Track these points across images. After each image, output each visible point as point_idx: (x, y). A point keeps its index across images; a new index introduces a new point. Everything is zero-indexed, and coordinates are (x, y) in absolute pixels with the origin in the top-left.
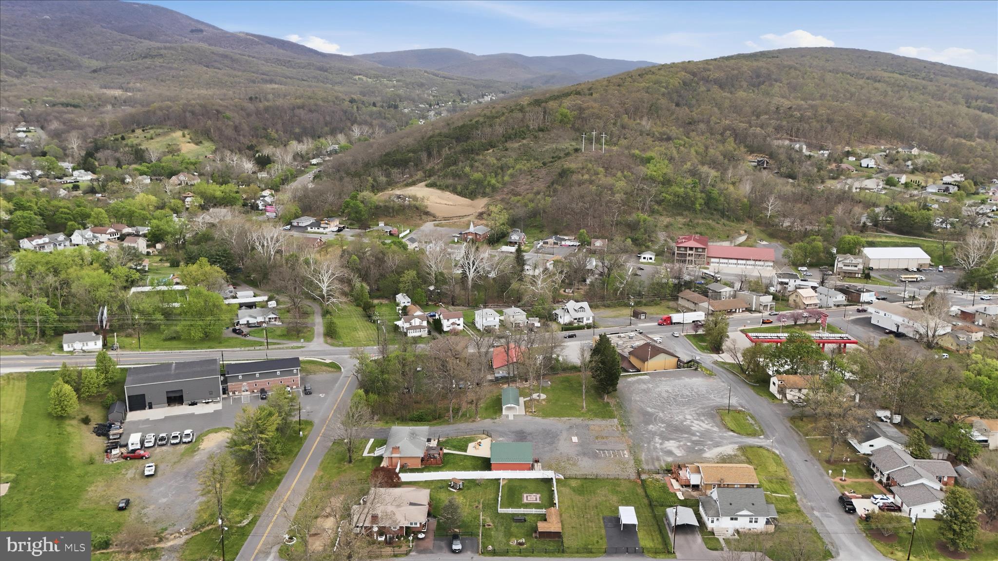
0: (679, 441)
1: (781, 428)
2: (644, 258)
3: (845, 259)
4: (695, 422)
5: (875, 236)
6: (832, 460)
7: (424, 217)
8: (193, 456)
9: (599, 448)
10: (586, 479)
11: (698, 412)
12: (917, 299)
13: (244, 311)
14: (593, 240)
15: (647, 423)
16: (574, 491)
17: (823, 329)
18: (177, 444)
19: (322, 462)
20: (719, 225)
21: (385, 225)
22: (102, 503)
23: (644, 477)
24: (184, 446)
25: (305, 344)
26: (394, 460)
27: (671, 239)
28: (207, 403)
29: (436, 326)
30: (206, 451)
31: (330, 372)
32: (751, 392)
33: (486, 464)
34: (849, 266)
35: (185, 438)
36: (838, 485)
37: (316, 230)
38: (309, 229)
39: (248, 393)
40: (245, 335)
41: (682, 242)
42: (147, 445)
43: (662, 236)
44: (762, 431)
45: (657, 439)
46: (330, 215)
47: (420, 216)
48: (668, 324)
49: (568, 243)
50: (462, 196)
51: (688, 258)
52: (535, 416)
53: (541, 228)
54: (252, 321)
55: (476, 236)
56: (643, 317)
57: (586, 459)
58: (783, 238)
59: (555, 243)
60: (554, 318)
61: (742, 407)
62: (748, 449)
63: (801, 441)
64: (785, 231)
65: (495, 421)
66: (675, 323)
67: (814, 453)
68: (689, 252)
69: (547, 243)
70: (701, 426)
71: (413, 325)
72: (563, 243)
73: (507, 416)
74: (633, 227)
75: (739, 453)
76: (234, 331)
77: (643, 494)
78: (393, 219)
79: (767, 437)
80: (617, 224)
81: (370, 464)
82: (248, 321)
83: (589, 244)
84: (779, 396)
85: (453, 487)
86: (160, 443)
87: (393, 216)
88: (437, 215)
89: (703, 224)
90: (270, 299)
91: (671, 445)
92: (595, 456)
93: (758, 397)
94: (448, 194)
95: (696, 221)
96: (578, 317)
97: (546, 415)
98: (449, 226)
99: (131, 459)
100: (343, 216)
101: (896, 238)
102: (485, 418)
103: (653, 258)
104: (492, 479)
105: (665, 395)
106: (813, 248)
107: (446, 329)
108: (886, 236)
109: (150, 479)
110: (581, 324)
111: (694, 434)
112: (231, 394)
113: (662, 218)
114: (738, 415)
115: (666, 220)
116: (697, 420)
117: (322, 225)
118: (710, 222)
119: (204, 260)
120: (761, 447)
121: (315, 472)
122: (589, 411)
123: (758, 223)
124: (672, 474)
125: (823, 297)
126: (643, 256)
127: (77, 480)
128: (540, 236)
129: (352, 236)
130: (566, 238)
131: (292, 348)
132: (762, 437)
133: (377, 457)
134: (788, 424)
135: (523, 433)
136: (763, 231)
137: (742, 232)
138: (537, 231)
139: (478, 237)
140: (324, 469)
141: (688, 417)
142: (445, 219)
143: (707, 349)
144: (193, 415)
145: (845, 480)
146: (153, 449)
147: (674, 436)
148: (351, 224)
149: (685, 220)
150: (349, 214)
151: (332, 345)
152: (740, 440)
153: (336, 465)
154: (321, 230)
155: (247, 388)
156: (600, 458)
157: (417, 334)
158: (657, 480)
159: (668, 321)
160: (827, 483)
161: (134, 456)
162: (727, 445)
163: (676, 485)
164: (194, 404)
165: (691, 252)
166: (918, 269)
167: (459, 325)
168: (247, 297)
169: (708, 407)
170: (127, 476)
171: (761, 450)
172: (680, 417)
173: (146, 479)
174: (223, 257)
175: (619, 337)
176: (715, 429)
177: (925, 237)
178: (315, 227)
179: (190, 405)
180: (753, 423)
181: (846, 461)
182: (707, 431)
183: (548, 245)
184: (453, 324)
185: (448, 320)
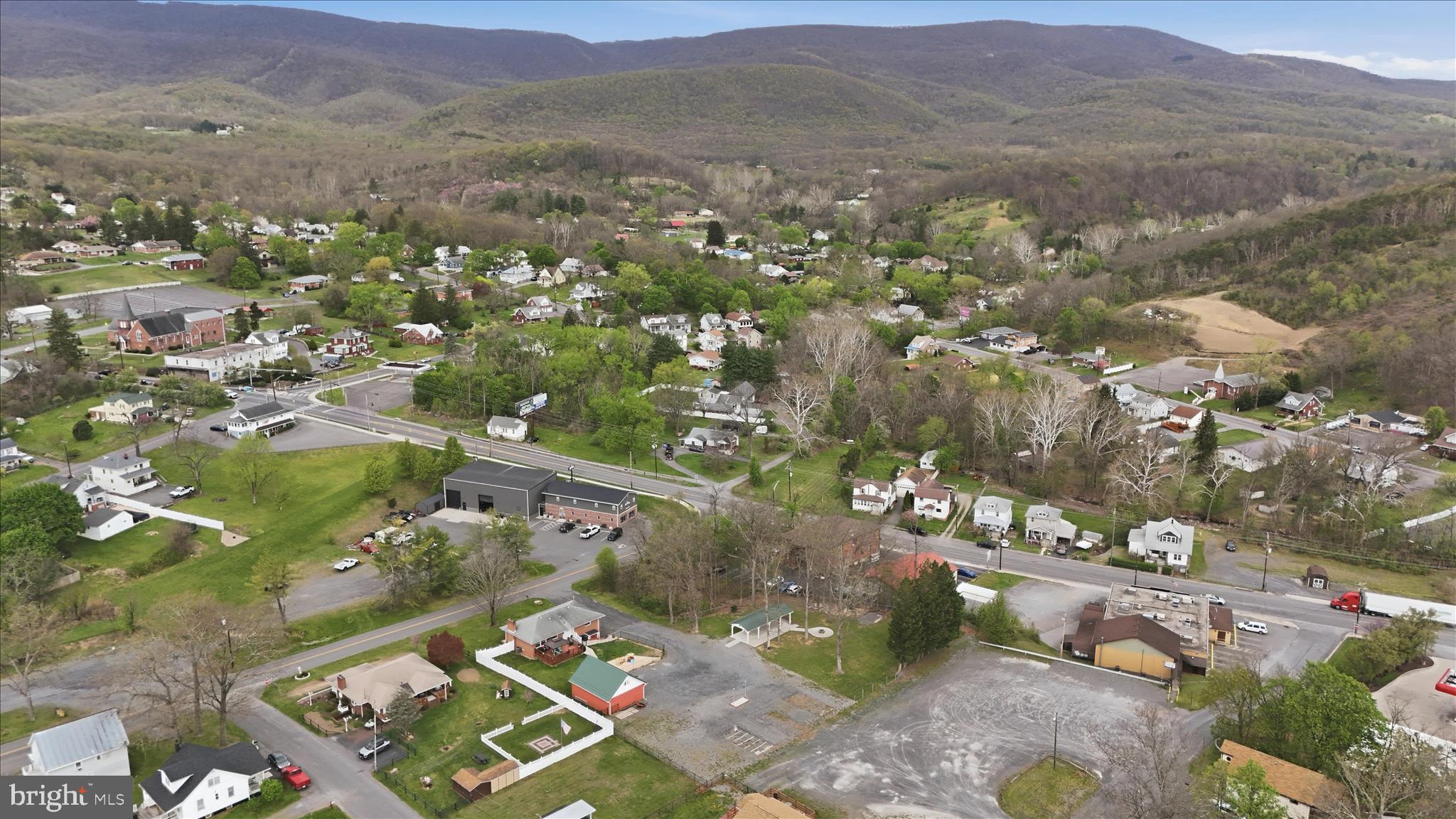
0: (878, 771)
7: (1178, 348)
16: (603, 760)
23: (720, 788)
37: (1000, 347)
38: (991, 345)
39: (564, 520)
40: (669, 458)
45: (854, 753)
48: (1351, 610)
49: (1404, 428)
50: (1278, 321)
52: (763, 653)
54: (698, 442)
55: (1227, 391)
56: (1318, 585)
57: (700, 731)
59: (1372, 424)
66: (1370, 613)
69: (1357, 421)
70: (966, 766)
71: (866, 493)
72: (1393, 427)
77: (670, 807)
83: (1437, 437)
88: (1206, 346)
91: (856, 770)
94: (1253, 315)
96: (1161, 550)
97: (776, 658)
99: (364, 550)
102: (705, 633)
111: (924, 772)
112: (545, 516)
116: (979, 755)
117: (1008, 341)
122: (843, 676)
131: (686, 484)
141: (975, 745)
142: (1216, 354)
154: (1005, 348)
155: (564, 514)
157: (866, 508)
159: (1353, 605)
167: (939, 510)
178: (999, 342)
182: (960, 777)
183: (1360, 427)
184: (931, 507)
185: (921, 499)
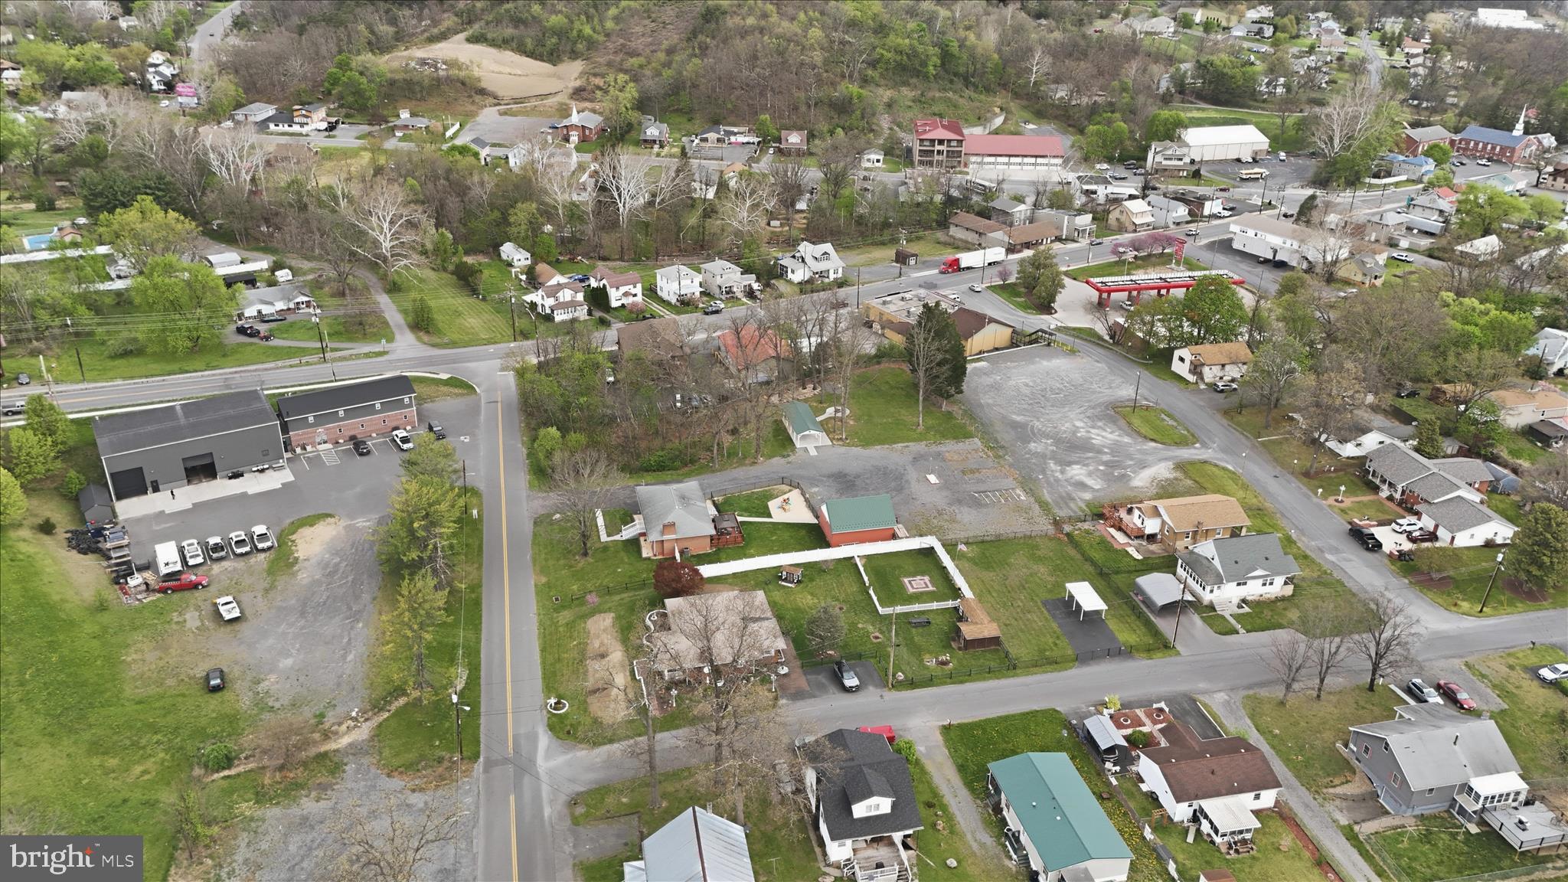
0: (1087, 465)
1: (1215, 426)
2: (869, 160)
3: (1166, 149)
4: (1093, 431)
5: (1184, 110)
6: (1312, 471)
7: (478, 98)
8: (294, 575)
9: (975, 489)
10: (983, 542)
11: (1088, 414)
12: (1275, 207)
13: (244, 292)
14: (784, 133)
15: (1026, 440)
16: (976, 564)
17: (1178, 263)
18: (247, 553)
19: (534, 560)
20: (965, 99)
21: (413, 115)
22: (171, 682)
23: (1067, 528)
24: (262, 556)
25: (389, 347)
26: (666, 545)
27: (898, 126)
28: (262, 471)
29: (598, 299)
30: (313, 561)
31: (457, 395)
32: (1146, 375)
33: (816, 535)
34: (1171, 159)
35: (260, 541)
36: (1336, 510)
37: (286, 128)
38: (272, 126)
39: (329, 446)
40: (267, 338)
41: (925, 132)
42: (191, 562)
43: (884, 122)
44: (1193, 435)
45: (1052, 465)
46: (307, 101)
47: (470, 96)
48: (957, 271)
49: (741, 139)
51: (936, 157)
52: (848, 445)
53: (688, 113)
54: (267, 310)
55: (584, 132)
56: (912, 262)
57: (965, 509)
58: (1056, 117)
59: (719, 140)
60: (781, 273)
61: (1146, 399)
62: (1189, 467)
63: (1253, 447)
64: (1058, 107)
65: (790, 459)
66: (967, 269)
67: (1278, 461)
68: (938, 147)
69: (705, 140)
70: (1104, 436)
71: (561, 300)
72: (733, 139)
73: (806, 450)
74: (842, 107)
75: (1178, 474)
76: (241, 331)
77: (1078, 556)
78: (422, 103)
79: (1204, 445)
80: (816, 104)
81: (622, 554)
82: (259, 312)
83: (779, 140)
84: (1191, 378)
85: (785, 580)
86: (215, 555)
87: (423, 99)
88: (500, 93)
89: (941, 98)
90: (277, 266)
91: (1077, 472)
92: (977, 504)
93: (1161, 382)
95: (930, 94)
96: (820, 270)
97: (866, 443)
98: (525, 113)
99: (174, 591)
100: (328, 102)
101: (1213, 112)
102: (771, 457)
103: (881, 158)
104: (840, 560)
105: (1026, 391)
106: (1115, 132)
107: (614, 304)
108: (1199, 109)
109: (237, 626)
110: (826, 280)
111: (1100, 452)
112: (298, 450)
113: (881, 91)
114: (1146, 413)
115: (886, 94)
116: (1093, 427)
117: (296, 120)
118: (950, 94)
119: (147, 201)
120: (1205, 462)
121: (531, 581)
122: (928, 429)
123: (1016, 95)
124: (1106, 519)
125: (1156, 211)
126: (866, 157)
127: (95, 643)
128: (689, 126)
129: (357, 138)
130: (736, 130)
131: (367, 355)
132: (1197, 445)
133: (627, 541)
134: (1225, 422)
135: (845, 475)
136: (1025, 107)
137: (997, 110)
138: (684, 120)
139: (587, 132)
140: (543, 571)
141: (1079, 424)
142: (517, 101)
143: (1030, 308)
144: (244, 495)
145: (1342, 501)
146: (204, 568)
147: (1075, 457)
148: (347, 116)
149: (913, 93)
150: (341, 97)
151: (434, 346)
152: (1170, 454)
153: (562, 562)
154: (296, 128)
155: (325, 438)
156: (986, 505)
157: (569, 316)
158: (1087, 532)
159: (954, 266)
160: (1320, 508)
161: (175, 584)
162: (1156, 464)
163: (1121, 538)
164: (237, 475)
165: (940, 148)
166: (1254, 159)
167: (635, 295)
168: (230, 264)
169: (1099, 405)
170: (189, 625)
171: (1207, 467)
172: (1067, 425)
173: (229, 628)
174: (159, 190)
175: (903, 299)
176: (1127, 440)
177: (1249, 107)
178: (283, 122)
179: (230, 478)
180: (1175, 424)
181: (1329, 470)
182: (1116, 443)
183: (709, 145)
184: (626, 294)
185: (618, 288)
